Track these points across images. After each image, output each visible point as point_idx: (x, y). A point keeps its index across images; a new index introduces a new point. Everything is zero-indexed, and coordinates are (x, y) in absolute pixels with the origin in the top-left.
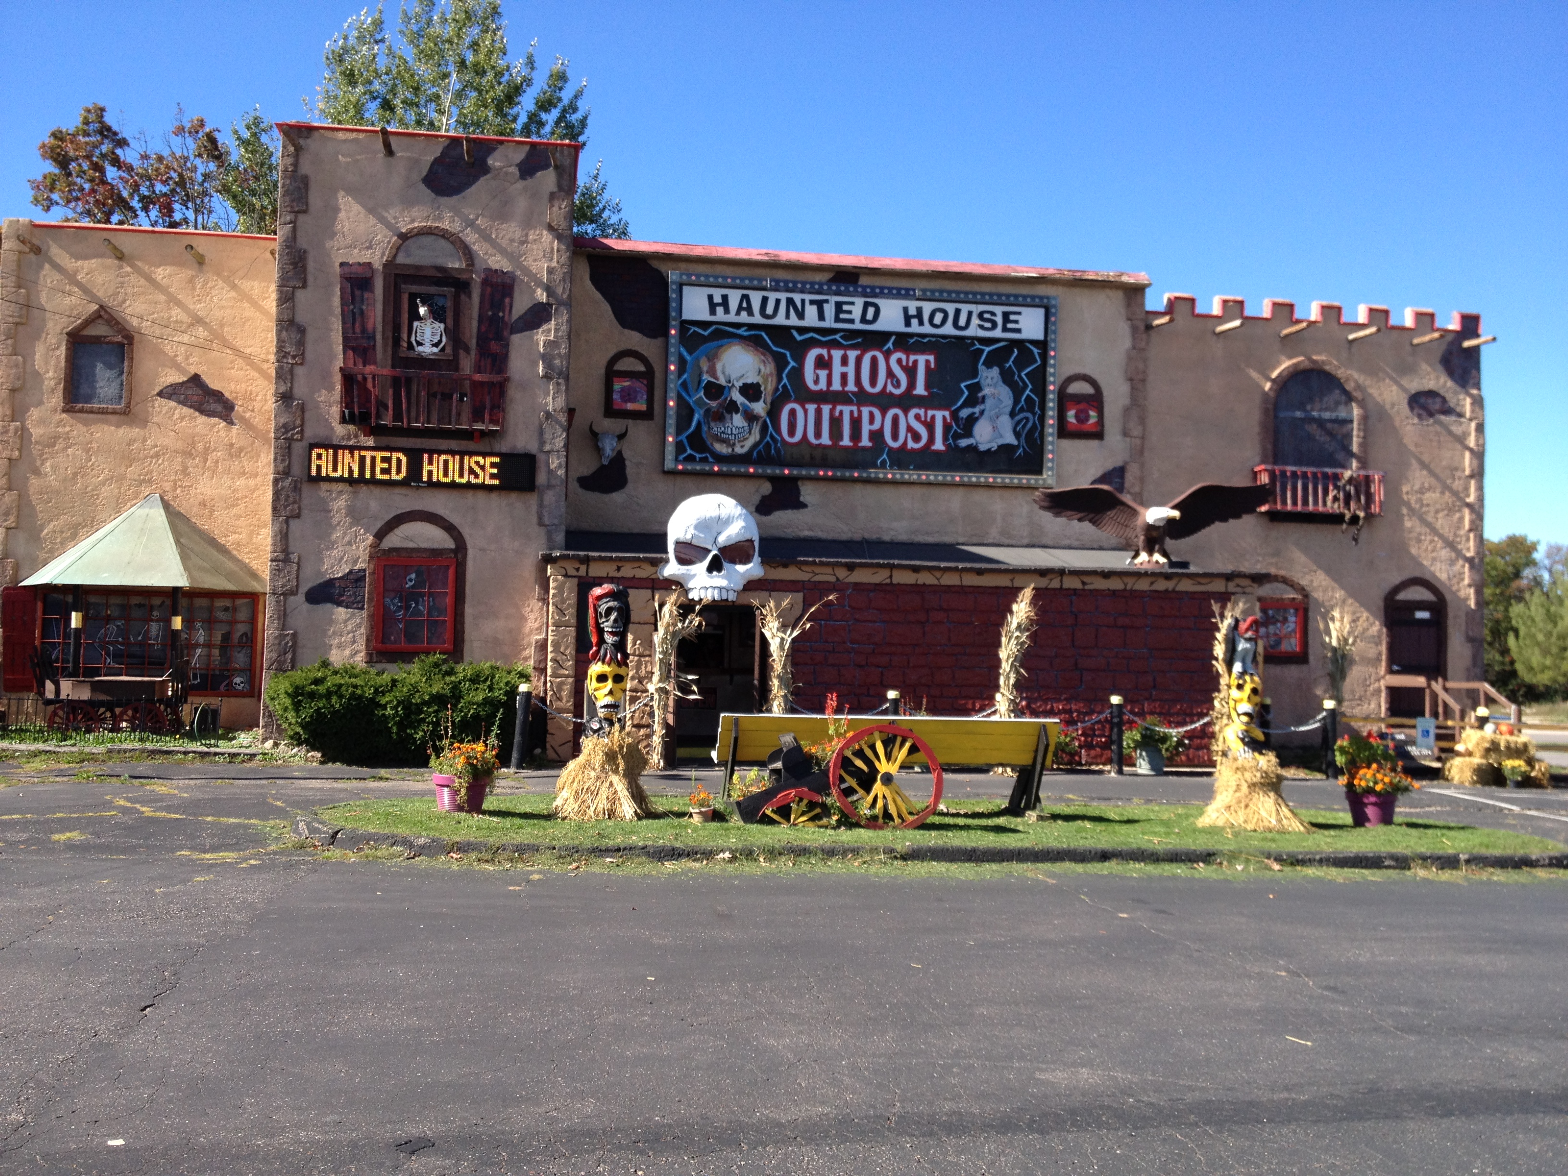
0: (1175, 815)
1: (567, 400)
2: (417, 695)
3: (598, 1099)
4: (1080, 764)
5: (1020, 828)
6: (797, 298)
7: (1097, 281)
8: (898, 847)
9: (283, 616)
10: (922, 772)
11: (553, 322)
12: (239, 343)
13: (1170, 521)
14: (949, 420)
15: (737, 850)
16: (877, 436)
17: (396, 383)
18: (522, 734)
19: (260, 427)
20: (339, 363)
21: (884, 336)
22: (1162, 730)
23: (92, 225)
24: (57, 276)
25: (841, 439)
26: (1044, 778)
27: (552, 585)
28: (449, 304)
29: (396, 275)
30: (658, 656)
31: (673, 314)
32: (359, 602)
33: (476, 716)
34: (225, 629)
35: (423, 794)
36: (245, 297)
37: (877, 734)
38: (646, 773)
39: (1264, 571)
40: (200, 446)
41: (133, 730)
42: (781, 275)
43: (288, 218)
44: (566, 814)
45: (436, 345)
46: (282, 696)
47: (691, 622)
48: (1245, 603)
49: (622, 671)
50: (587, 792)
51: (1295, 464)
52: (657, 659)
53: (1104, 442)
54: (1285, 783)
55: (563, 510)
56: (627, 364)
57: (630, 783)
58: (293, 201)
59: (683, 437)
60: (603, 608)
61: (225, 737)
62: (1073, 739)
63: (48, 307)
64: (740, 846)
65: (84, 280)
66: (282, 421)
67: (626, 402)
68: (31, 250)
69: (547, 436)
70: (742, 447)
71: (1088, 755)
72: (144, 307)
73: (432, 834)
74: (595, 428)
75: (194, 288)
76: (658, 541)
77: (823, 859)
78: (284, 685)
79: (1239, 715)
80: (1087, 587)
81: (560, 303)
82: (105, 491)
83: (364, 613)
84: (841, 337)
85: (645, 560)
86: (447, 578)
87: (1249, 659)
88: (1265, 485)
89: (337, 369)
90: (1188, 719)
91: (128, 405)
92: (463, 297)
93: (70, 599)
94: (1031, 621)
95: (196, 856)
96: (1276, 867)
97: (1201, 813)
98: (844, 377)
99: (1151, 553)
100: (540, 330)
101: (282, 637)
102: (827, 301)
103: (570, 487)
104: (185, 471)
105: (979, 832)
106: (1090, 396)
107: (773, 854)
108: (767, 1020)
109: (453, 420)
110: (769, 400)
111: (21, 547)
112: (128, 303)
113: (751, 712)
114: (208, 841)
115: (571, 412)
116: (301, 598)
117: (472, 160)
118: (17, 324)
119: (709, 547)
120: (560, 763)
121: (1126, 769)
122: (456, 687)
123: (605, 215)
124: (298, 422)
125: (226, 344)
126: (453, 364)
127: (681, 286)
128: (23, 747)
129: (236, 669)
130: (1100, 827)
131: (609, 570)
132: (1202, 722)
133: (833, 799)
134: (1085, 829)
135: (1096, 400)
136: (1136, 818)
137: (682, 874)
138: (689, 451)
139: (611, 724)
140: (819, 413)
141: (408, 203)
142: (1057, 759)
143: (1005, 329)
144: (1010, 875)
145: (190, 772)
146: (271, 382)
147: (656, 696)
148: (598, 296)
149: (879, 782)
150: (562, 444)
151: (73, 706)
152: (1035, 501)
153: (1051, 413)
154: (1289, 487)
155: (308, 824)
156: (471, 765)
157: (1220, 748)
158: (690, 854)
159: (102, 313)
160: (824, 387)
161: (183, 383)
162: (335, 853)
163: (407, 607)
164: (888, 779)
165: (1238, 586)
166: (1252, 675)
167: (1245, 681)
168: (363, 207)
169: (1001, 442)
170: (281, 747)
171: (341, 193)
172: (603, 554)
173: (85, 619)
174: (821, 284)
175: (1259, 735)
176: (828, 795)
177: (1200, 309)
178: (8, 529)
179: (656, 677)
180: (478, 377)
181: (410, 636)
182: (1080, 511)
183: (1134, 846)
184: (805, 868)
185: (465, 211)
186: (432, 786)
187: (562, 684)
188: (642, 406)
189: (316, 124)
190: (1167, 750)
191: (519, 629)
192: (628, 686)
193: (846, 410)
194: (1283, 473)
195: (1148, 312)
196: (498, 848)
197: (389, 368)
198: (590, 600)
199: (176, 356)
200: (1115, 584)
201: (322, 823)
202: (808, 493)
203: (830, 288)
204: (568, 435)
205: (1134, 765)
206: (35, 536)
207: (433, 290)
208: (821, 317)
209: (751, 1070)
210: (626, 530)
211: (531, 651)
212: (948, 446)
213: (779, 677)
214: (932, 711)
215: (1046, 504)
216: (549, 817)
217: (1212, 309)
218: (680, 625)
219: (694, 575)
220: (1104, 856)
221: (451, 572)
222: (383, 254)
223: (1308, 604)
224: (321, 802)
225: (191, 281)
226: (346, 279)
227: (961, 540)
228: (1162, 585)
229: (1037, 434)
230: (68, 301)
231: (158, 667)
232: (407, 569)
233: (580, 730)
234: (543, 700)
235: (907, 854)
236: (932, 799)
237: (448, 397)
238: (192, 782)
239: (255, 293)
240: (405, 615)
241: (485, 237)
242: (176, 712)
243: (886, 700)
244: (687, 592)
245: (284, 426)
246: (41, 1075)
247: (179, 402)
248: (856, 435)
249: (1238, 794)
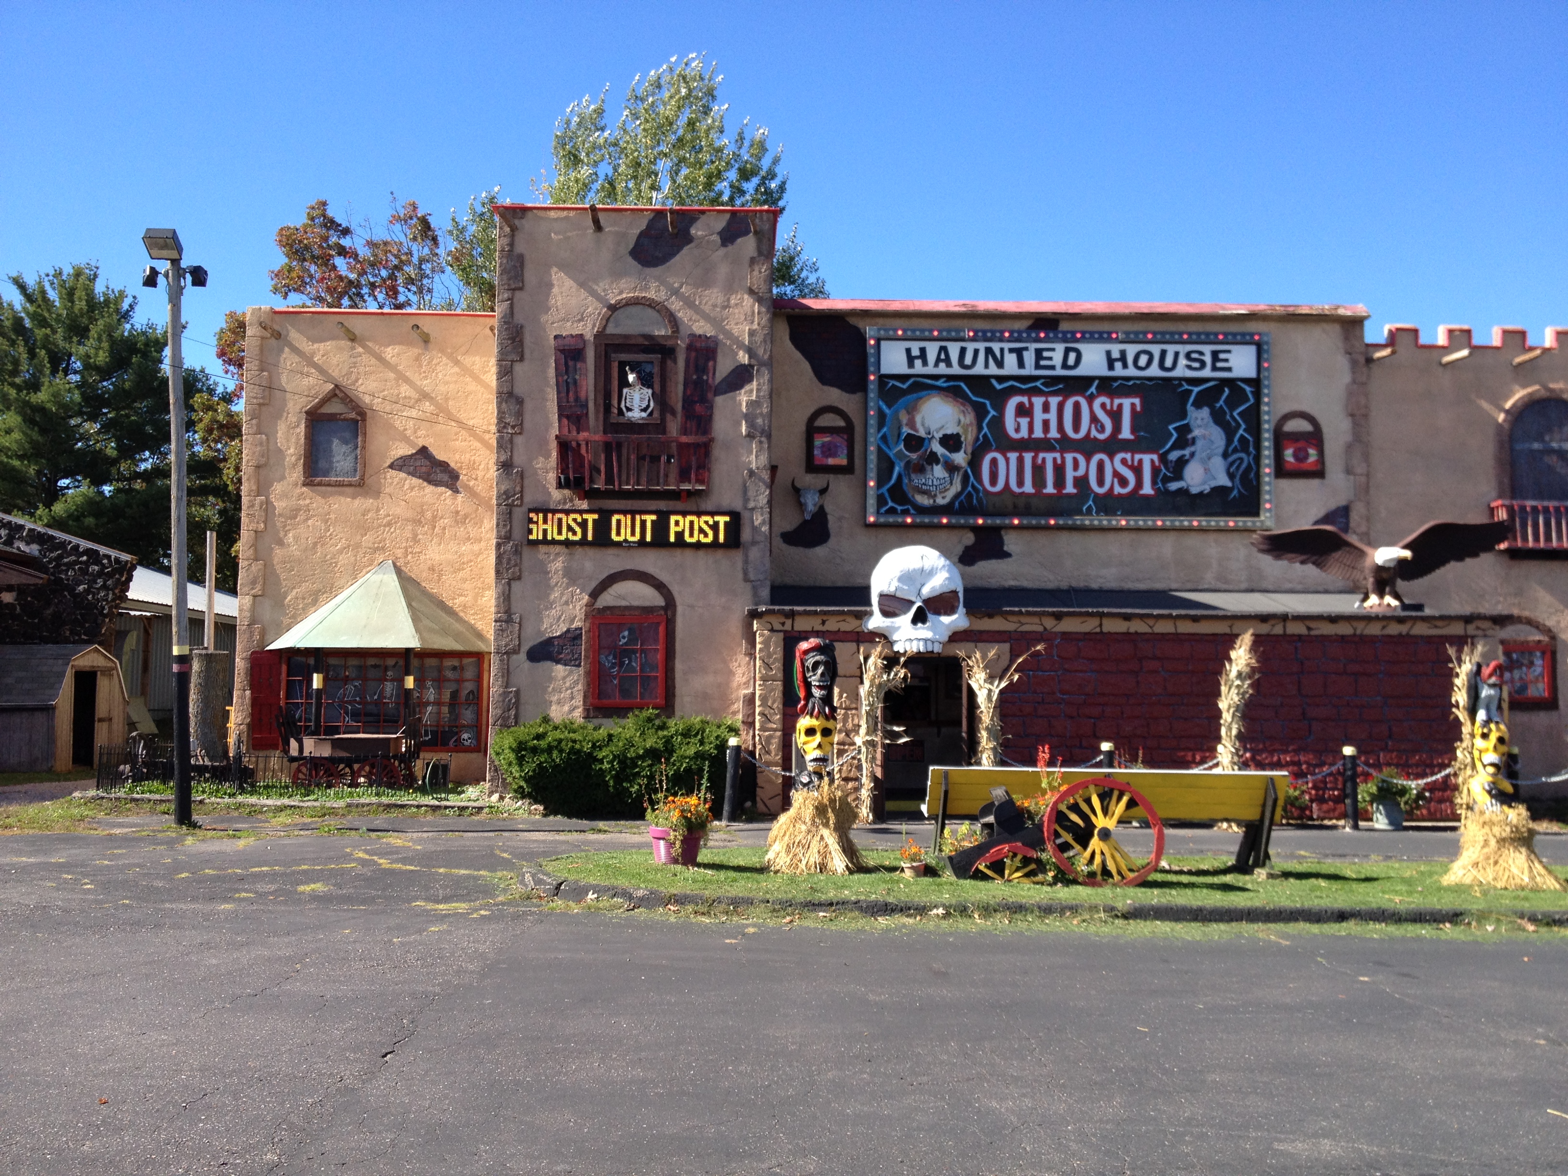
0: (1417, 872)
1: (770, 458)
2: (632, 749)
3: (820, 1157)
4: (1312, 819)
5: (1249, 886)
6: (996, 347)
7: (1311, 315)
8: (1119, 905)
9: (507, 673)
10: (1141, 827)
11: (755, 383)
12: (462, 416)
13: (1402, 562)
14: (1157, 463)
15: (950, 906)
16: (1082, 482)
17: (608, 447)
18: (733, 787)
19: (483, 494)
20: (555, 431)
21: (1087, 381)
22: (1401, 782)
23: (326, 309)
24: (297, 359)
25: (1045, 486)
26: (1274, 834)
27: (758, 640)
28: (656, 370)
29: (606, 345)
30: (865, 708)
31: (872, 369)
32: (576, 660)
33: (688, 770)
34: (453, 687)
35: (639, 846)
36: (467, 371)
37: (1092, 788)
38: (855, 826)
39: (1505, 612)
40: (429, 514)
41: (371, 785)
42: (980, 325)
43: (506, 296)
44: (778, 868)
45: (644, 410)
46: (506, 751)
47: (896, 675)
48: (1484, 646)
49: (830, 724)
50: (798, 845)
51: (1534, 498)
52: (863, 712)
53: (1326, 481)
54: (1538, 837)
55: (768, 565)
56: (829, 420)
57: (840, 837)
58: (509, 279)
59: (884, 490)
60: (810, 662)
61: (454, 791)
62: (1303, 792)
63: (288, 388)
64: (954, 902)
65: (320, 362)
66: (503, 488)
67: (827, 457)
68: (272, 335)
69: (751, 493)
70: (944, 498)
71: (1320, 809)
72: (375, 384)
73: (650, 886)
74: (798, 484)
75: (420, 366)
76: (862, 594)
77: (1040, 917)
78: (508, 741)
79: (1484, 766)
80: (1313, 633)
81: (762, 364)
82: (343, 559)
83: (581, 670)
84: (1042, 384)
85: (850, 613)
86: (657, 634)
87: (1494, 707)
88: (1503, 522)
89: (553, 437)
90: (1428, 771)
91: (362, 478)
92: (669, 363)
93: (311, 661)
94: (1253, 670)
95: (430, 906)
96: (1531, 928)
97: (1446, 871)
98: (1046, 424)
99: (1381, 595)
100: (743, 391)
101: (505, 694)
102: (1026, 349)
103: (774, 543)
104: (415, 539)
105: (1205, 891)
106: (1309, 433)
107: (987, 910)
108: (988, 1081)
109: (661, 481)
110: (969, 450)
111: (267, 613)
112: (360, 382)
113: (960, 765)
114: (441, 892)
115: (773, 469)
116: (523, 656)
117: (676, 231)
118: (260, 405)
119: (913, 599)
120: (772, 817)
121: (1362, 824)
122: (668, 741)
123: (804, 274)
124: (518, 489)
125: (450, 417)
126: (661, 427)
127: (878, 341)
128: (270, 802)
129: (464, 726)
130: (1335, 885)
131: (814, 623)
132: (1443, 774)
133: (1048, 855)
134: (1319, 888)
135: (1316, 437)
136: (1375, 876)
137: (896, 930)
138: (891, 504)
139: (821, 777)
140: (1021, 461)
141: (617, 275)
142: (1287, 815)
143: (1214, 368)
144: (1239, 936)
145: (422, 826)
146: (492, 451)
147: (864, 749)
148: (798, 355)
149: (1096, 837)
150: (765, 501)
151: (315, 763)
152: (1252, 544)
153: (1266, 453)
154: (1530, 523)
155: (533, 876)
156: (686, 818)
157: (1464, 801)
158: (903, 909)
159: (337, 392)
160: (1026, 436)
161: (413, 455)
162: (559, 903)
163: (621, 664)
164: (1105, 834)
165: (1478, 628)
166: (1497, 723)
167: (1490, 730)
168: (575, 281)
169: (1214, 484)
170: (507, 800)
171: (554, 269)
172: (808, 608)
173: (326, 680)
174: (1020, 332)
175: (1508, 787)
176: (1043, 850)
177: (1423, 340)
178: (255, 596)
179: (863, 730)
180: (684, 439)
181: (625, 692)
182: (1302, 553)
183: (1374, 906)
184: (1022, 925)
185: (670, 280)
186: (648, 838)
187: (769, 738)
188: (842, 460)
189: (529, 205)
190: (1406, 803)
191: (727, 684)
192: (836, 740)
193: (1049, 457)
194: (1523, 508)
195: (1368, 345)
196: (714, 901)
197: (601, 433)
198: (797, 654)
199: (405, 430)
200: (1344, 629)
201: (548, 875)
202: (1012, 542)
203: (1029, 335)
204: (771, 493)
205: (1371, 820)
206: (279, 603)
207: (641, 357)
208: (1021, 364)
209: (974, 1133)
210: (829, 584)
211: (739, 705)
212: (1157, 490)
213: (987, 729)
214: (1150, 763)
215: (1265, 547)
216: (762, 870)
217: (1436, 339)
218: (885, 677)
219: (899, 628)
220: (1342, 916)
221: (662, 629)
222: (594, 325)
223: (1555, 646)
224: (545, 854)
225: (417, 359)
226: (561, 351)
227: (1174, 586)
228: (1394, 629)
229: (1252, 475)
230: (306, 382)
231: (391, 724)
232: (620, 627)
233: (789, 784)
234: (752, 754)
235: (1129, 913)
236: (1153, 856)
237: (655, 459)
238: (425, 835)
239: (476, 368)
240: (619, 672)
241: (689, 303)
242: (409, 768)
243: (1100, 752)
244: (890, 643)
245: (505, 493)
246: (293, 1118)
247: (409, 473)
248: (1060, 481)
249: (1486, 850)
